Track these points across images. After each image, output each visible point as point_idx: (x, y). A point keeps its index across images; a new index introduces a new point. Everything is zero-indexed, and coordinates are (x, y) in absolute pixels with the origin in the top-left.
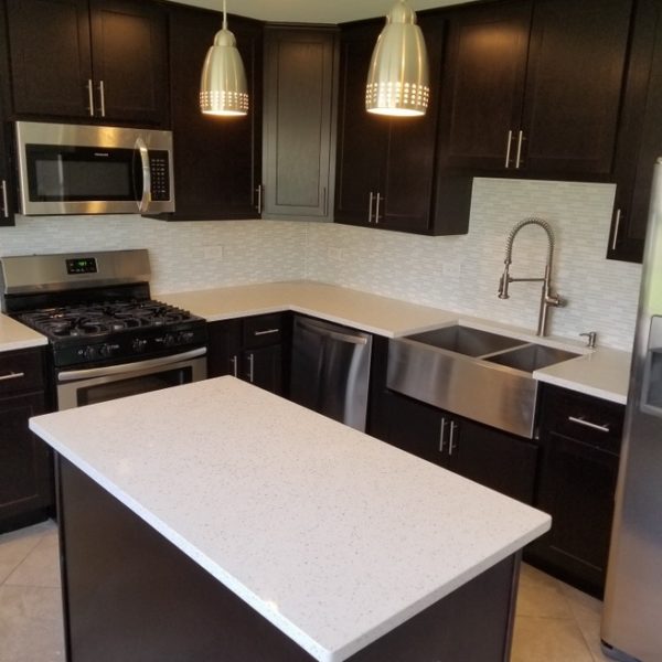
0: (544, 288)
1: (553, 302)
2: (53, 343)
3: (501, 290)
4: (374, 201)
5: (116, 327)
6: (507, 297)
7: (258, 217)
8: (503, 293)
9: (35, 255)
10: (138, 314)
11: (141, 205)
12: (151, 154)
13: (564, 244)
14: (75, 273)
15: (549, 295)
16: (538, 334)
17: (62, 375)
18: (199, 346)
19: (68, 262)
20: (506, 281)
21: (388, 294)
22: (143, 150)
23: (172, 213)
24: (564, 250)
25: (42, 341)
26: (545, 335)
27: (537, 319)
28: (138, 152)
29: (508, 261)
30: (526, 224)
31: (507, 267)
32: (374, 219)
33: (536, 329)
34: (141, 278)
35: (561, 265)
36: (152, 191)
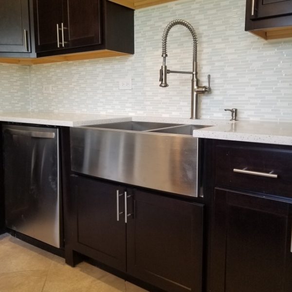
1: (201, 91)
3: (161, 80)
6: (166, 85)
8: (163, 82)
15: (197, 85)
20: (164, 73)
31: (165, 60)
32: (61, 45)
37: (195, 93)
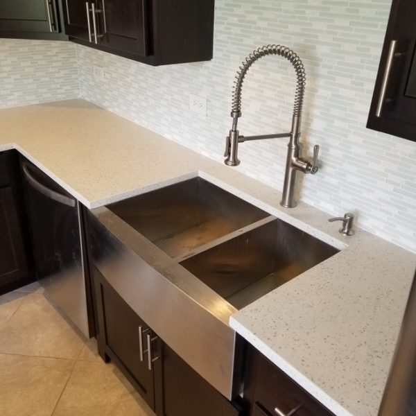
0: (290, 146)
1: (301, 165)
3: (228, 153)
4: (91, 15)
8: (231, 157)
15: (297, 155)
16: (282, 202)
20: (235, 140)
29: (237, 113)
31: (235, 123)
32: (93, 38)
37: (291, 169)
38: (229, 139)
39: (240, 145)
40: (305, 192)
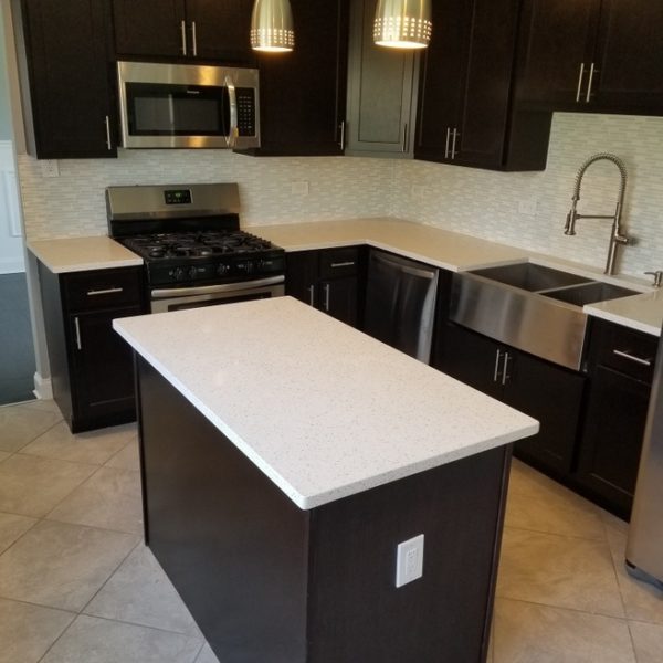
0: (614, 226)
1: (622, 240)
2: (147, 263)
3: (568, 226)
4: (451, 137)
5: (204, 253)
6: (573, 233)
7: (341, 153)
8: (570, 230)
9: (137, 186)
10: (225, 242)
11: (228, 140)
12: (238, 91)
13: (638, 181)
14: (171, 203)
15: (619, 233)
16: (606, 272)
17: (155, 292)
18: (278, 273)
19: (166, 193)
20: (573, 217)
21: (466, 231)
22: (231, 88)
23: (258, 149)
24: (638, 188)
25: (139, 261)
26: (613, 273)
27: (606, 257)
28: (226, 89)
29: (577, 197)
30: (597, 159)
31: (575, 204)
32: (450, 155)
33: (604, 267)
34: (232, 210)
35: (634, 202)
36: (238, 127)
37: (615, 243)
38: (569, 216)
39: (577, 221)
40: (624, 265)
